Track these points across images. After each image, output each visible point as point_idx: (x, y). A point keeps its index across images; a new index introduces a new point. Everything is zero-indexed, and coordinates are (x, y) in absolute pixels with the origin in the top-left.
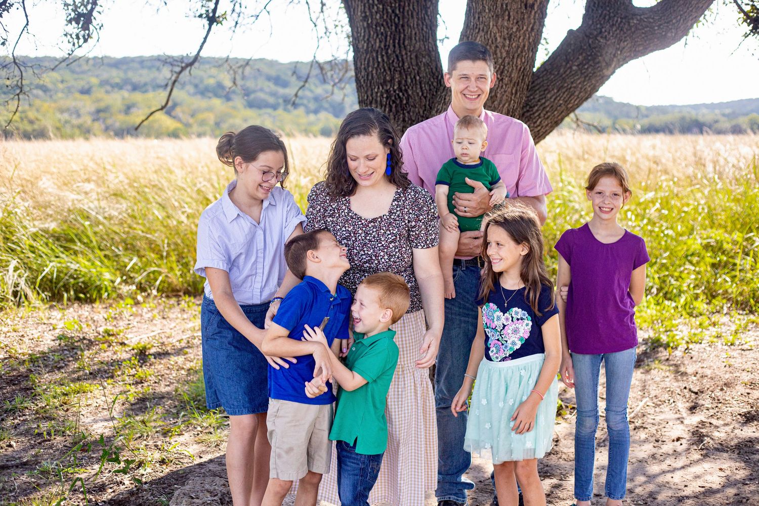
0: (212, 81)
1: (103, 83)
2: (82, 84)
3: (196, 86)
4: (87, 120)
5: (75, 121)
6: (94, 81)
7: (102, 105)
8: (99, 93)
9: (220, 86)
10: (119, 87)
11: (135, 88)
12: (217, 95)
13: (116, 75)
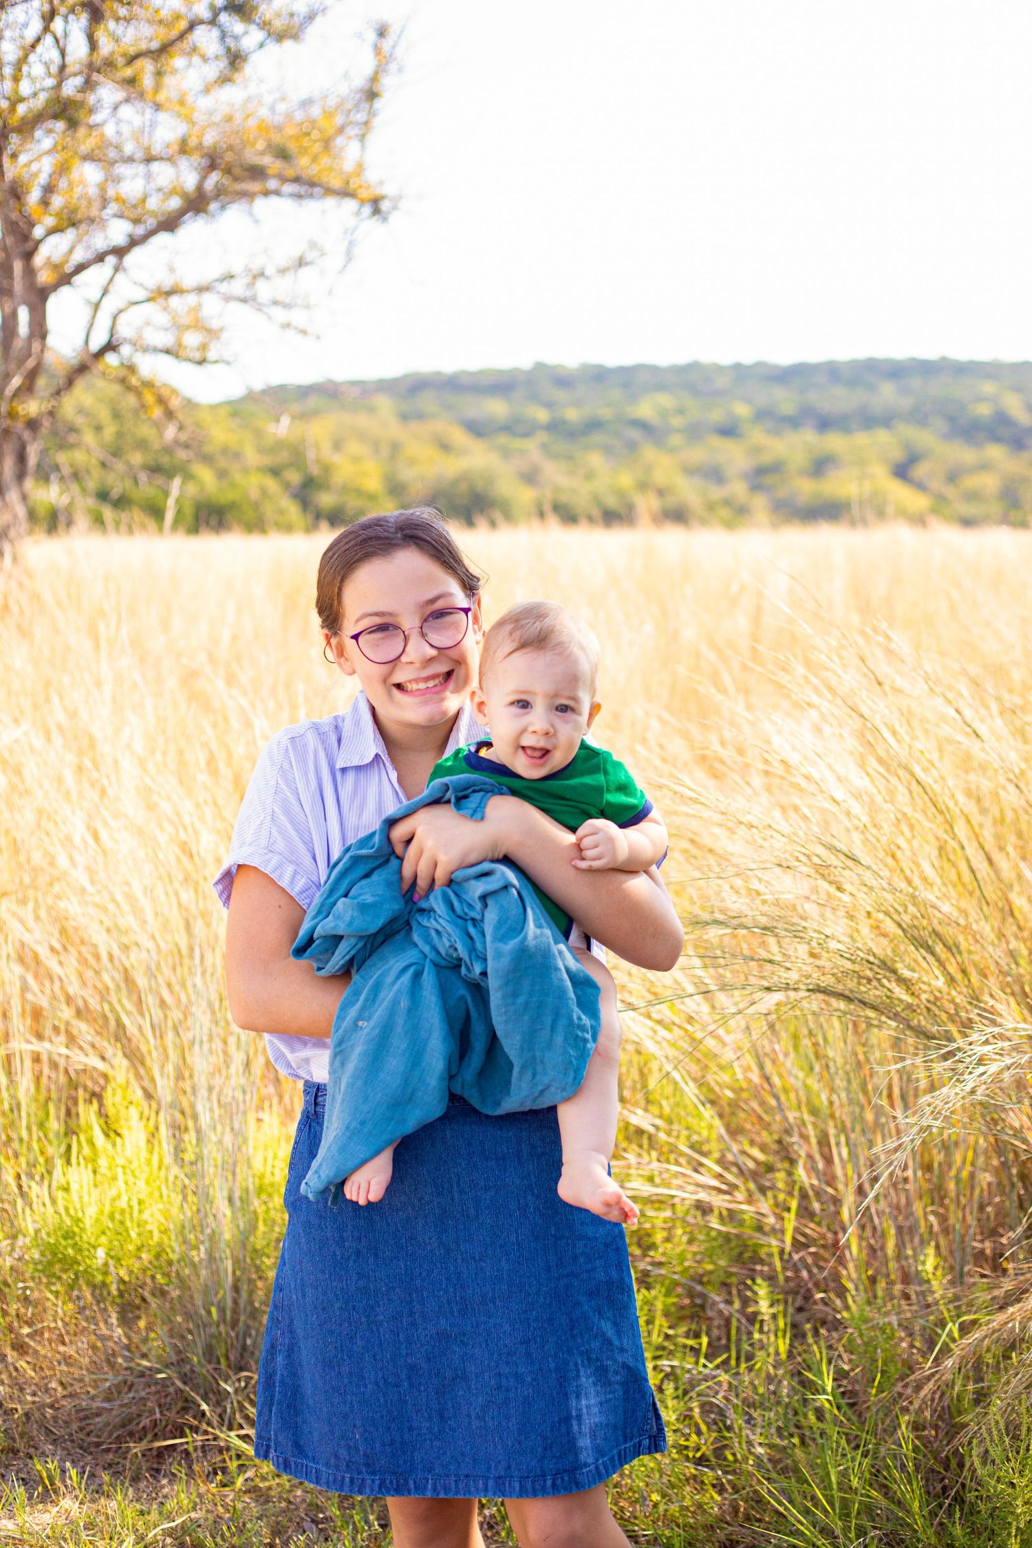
0: (984, 410)
1: (763, 415)
2: (717, 416)
3: (952, 420)
4: (738, 489)
5: (716, 493)
6: (742, 410)
7: (766, 459)
8: (758, 436)
9: (1002, 419)
10: (794, 422)
11: (825, 424)
12: (996, 438)
13: (786, 400)
